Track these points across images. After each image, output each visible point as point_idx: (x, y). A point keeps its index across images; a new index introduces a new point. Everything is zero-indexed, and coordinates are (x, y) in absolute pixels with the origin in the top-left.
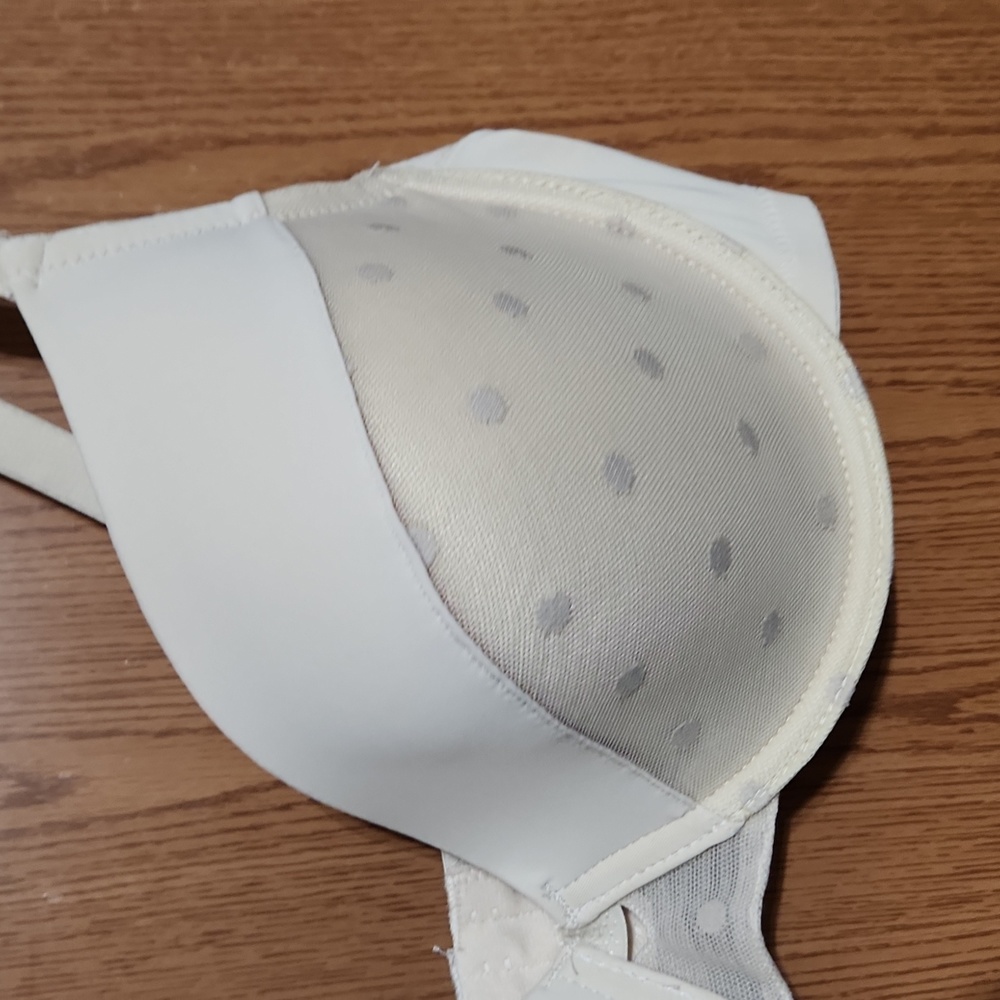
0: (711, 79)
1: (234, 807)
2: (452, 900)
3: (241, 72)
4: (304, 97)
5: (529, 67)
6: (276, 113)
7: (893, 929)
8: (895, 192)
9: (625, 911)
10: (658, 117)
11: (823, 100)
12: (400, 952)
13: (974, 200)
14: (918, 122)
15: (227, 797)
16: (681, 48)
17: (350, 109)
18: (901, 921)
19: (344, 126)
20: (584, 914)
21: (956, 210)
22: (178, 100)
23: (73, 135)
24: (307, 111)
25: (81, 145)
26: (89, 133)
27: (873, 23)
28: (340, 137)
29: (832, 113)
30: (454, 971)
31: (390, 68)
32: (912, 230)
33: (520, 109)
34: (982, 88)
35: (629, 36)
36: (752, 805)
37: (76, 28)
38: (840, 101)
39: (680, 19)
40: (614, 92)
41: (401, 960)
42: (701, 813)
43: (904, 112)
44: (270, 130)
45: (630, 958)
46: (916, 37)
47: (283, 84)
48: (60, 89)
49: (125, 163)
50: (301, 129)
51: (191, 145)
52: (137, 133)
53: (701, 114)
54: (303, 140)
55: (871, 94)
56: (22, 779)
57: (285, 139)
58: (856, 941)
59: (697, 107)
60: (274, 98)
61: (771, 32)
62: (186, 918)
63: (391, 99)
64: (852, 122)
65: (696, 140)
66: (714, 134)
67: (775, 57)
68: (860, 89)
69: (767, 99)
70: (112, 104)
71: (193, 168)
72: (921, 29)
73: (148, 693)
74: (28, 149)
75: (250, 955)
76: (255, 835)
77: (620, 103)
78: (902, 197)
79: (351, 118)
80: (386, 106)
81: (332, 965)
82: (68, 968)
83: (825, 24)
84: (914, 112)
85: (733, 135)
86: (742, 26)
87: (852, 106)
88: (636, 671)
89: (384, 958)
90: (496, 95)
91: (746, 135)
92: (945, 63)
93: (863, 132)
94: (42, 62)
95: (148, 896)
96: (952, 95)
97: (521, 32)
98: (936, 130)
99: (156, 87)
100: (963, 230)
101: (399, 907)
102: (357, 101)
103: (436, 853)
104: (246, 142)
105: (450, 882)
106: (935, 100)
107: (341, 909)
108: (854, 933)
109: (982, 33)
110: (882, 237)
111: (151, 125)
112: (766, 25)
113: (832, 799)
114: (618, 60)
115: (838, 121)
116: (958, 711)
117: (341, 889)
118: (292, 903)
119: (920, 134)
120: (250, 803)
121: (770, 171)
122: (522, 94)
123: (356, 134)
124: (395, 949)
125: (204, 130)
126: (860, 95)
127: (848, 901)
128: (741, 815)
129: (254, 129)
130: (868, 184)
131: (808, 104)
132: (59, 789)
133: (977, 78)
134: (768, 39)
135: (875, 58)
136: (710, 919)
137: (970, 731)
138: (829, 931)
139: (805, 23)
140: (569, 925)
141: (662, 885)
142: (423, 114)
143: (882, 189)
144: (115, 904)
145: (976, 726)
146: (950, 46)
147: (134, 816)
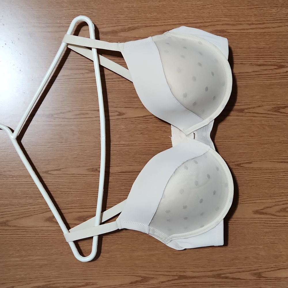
0: (218, 16)
1: (145, 118)
2: (172, 131)
3: (149, 15)
4: (158, 19)
5: (191, 14)
6: (153, 22)
7: (231, 139)
8: (245, 34)
9: (194, 133)
10: (209, 22)
11: (235, 19)
12: (165, 137)
13: (257, 35)
14: (250, 23)
15: (144, 116)
16: (214, 11)
17: (164, 21)
18: (233, 138)
19: (163, 24)
20: (188, 133)
21: (254, 37)
22: (140, 20)
23: (126, 25)
24: (158, 21)
25: (127, 27)
26: (128, 25)
27: (245, 6)
28: (162, 25)
29: (236, 21)
30: (172, 139)
31: (170, 15)
32: (247, 40)
33: (189, 21)
34: (261, 17)
35: (206, 9)
36: (211, 121)
37: (126, 9)
38: (238, 19)
39: (214, 6)
40: (203, 18)
41: (165, 138)
42: (204, 121)
43: (248, 21)
44: (152, 24)
45: (194, 139)
46: (251, 8)
47: (155, 17)
48: (124, 18)
49: (132, 30)
50: (157, 24)
51: (142, 27)
52: (134, 25)
53: (216, 21)
54: (157, 26)
55: (243, 18)
56: (119, 112)
57: (154, 26)
58: (226, 141)
59: (215, 20)
60: (153, 19)
61: (228, 8)
62: (139, 131)
63: (170, 19)
64: (239, 22)
65: (215, 26)
66: (218, 25)
67: (229, 12)
68: (241, 17)
69: (226, 19)
70: (131, 21)
71: (142, 30)
72: (252, 7)
73: (135, 103)
74: (120, 27)
75: (146, 136)
76: (147, 121)
77: (204, 20)
78: (246, 35)
79: (164, 23)
80: (169, 20)
81: (156, 138)
82: (124, 135)
83: (237, 6)
84: (250, 21)
85: (221, 25)
86: (224, 7)
87: (239, 20)
88: (195, 102)
89: (163, 138)
90: (185, 19)
91: (222, 25)
92: (255, 13)
93: (241, 24)
94: (122, 15)
95: (134, 128)
96: (256, 18)
97: (190, 9)
98: (253, 24)
99: (137, 18)
100: (255, 40)
101: (165, 132)
102: (165, 20)
103: (170, 124)
104: (149, 26)
105: (172, 129)
106: (253, 19)
107: (158, 131)
108: (226, 139)
109: (262, 8)
110: (242, 41)
111: (136, 24)
112: (228, 7)
113: (224, 122)
114: (204, 13)
115: (237, 22)
116: (244, 111)
117: (158, 129)
118: (152, 130)
119: (249, 24)
120: (147, 117)
121: (226, 31)
122: (189, 19)
123: (165, 25)
124: (164, 137)
125: (143, 24)
126: (241, 18)
127: (226, 135)
128: (209, 122)
129: (151, 24)
130: (241, 33)
131: (233, 20)
132: (123, 114)
133: (260, 15)
134: (228, 9)
135: (245, 12)
136: (204, 134)
137: (246, 114)
138: (222, 139)
139: (234, 6)
140: (187, 134)
141: (199, 130)
142: (174, 22)
143: (243, 33)
144: (130, 128)
145: (247, 113)
146: (257, 10)
147: (132, 118)
